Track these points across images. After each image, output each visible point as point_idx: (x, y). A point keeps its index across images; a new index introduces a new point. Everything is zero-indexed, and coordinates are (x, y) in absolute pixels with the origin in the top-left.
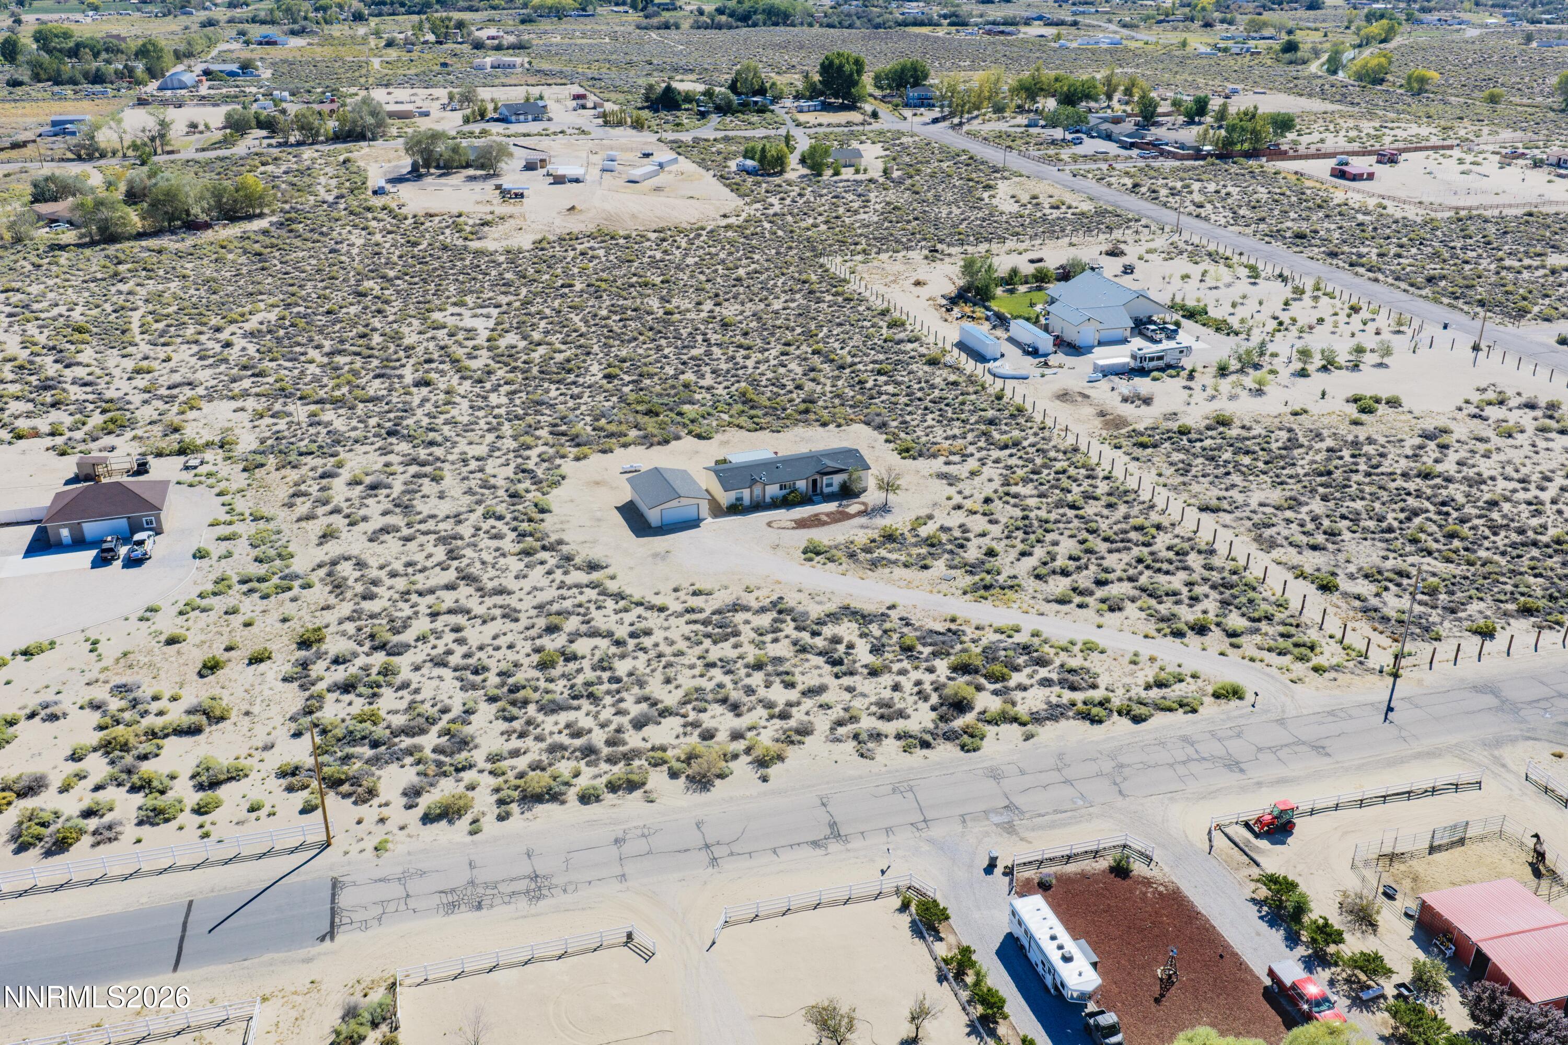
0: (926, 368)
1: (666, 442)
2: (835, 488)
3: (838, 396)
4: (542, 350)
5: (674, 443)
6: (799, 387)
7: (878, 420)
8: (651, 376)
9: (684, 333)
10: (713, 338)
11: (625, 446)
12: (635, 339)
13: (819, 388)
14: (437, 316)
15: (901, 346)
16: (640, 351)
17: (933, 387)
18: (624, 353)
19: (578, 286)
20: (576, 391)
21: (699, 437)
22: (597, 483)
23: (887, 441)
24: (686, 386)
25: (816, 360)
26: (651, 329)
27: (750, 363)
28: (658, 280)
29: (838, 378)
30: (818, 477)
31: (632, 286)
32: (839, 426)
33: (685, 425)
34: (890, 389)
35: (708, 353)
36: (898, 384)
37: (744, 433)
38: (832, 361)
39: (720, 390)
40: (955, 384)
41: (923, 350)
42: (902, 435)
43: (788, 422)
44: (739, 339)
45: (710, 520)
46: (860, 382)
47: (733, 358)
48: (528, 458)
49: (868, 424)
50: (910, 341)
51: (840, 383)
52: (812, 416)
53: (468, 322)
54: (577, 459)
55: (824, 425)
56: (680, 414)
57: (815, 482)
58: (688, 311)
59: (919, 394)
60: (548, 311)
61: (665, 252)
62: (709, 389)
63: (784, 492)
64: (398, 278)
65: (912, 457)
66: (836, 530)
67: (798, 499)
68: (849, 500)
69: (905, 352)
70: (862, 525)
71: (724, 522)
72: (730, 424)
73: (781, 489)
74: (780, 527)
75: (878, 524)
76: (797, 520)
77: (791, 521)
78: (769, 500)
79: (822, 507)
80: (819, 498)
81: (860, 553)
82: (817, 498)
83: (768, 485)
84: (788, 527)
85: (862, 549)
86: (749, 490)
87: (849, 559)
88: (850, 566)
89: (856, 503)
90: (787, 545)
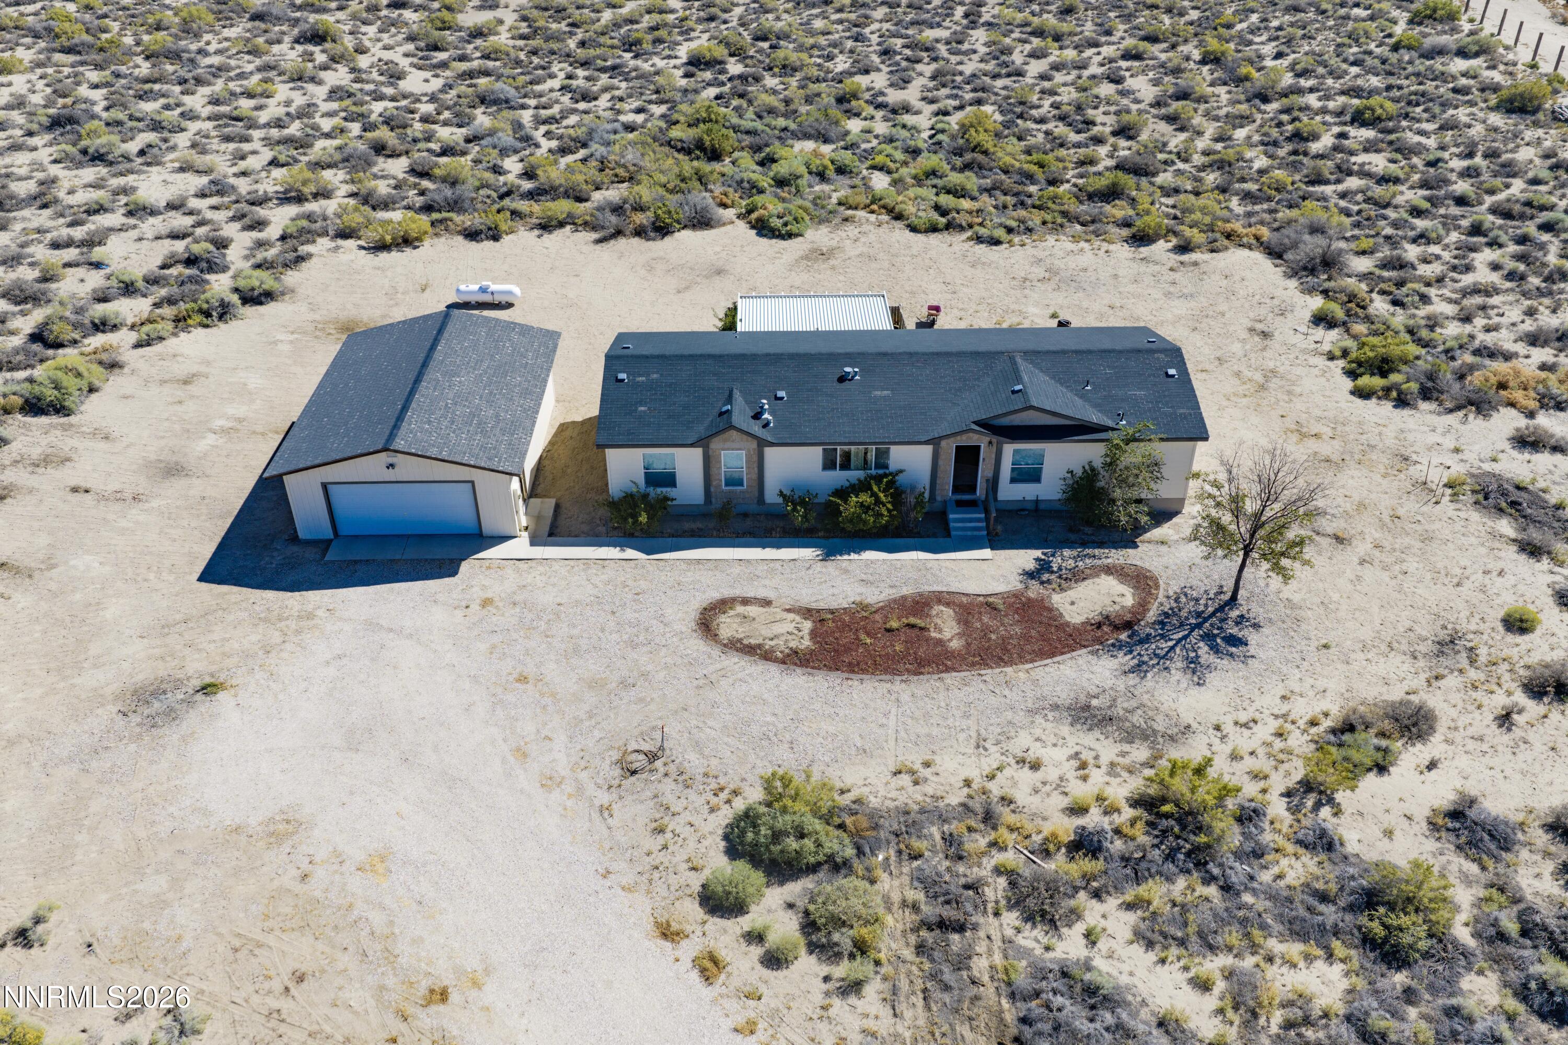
0: (1496, 119)
1: (662, 230)
2: (1044, 489)
3: (1221, 165)
5: (685, 237)
6: (1125, 131)
7: (1312, 245)
8: (788, 70)
10: (990, 13)
11: (546, 226)
12: (827, 2)
13: (1177, 141)
15: (1438, 64)
16: (818, 24)
17: (1509, 170)
18: (785, 22)
20: (602, 82)
21: (763, 228)
23: (1321, 320)
24: (847, 98)
25: (1204, 76)
27: (1036, 67)
29: (1244, 120)
30: (982, 440)
32: (1184, 248)
33: (753, 190)
34: (1378, 162)
35: (957, 39)
36: (1404, 151)
37: (899, 234)
38: (1241, 80)
39: (921, 117)
41: (1496, 76)
42: (1380, 306)
43: (1035, 218)
44: (1050, 20)
46: (1297, 136)
47: (1008, 51)
48: (258, 225)
49: (1275, 253)
50: (1462, 53)
51: (1240, 134)
52: (1119, 210)
54: (382, 246)
55: (1142, 238)
56: (769, 161)
57: (969, 455)
59: (1462, 187)
62: (896, 111)
63: (839, 477)
65: (1394, 394)
66: (958, 713)
67: (879, 515)
68: (1087, 551)
69: (1442, 77)
70: (1087, 707)
71: (556, 566)
72: (876, 204)
73: (829, 464)
74: (740, 641)
75: (1160, 718)
76: (832, 612)
77: (807, 613)
78: (771, 496)
79: (964, 564)
80: (979, 520)
81: (997, 914)
82: (971, 520)
83: (772, 444)
84: (772, 643)
85: (1013, 881)
86: (698, 452)
87: (920, 949)
88: (895, 1015)
89: (1109, 570)
90: (694, 763)
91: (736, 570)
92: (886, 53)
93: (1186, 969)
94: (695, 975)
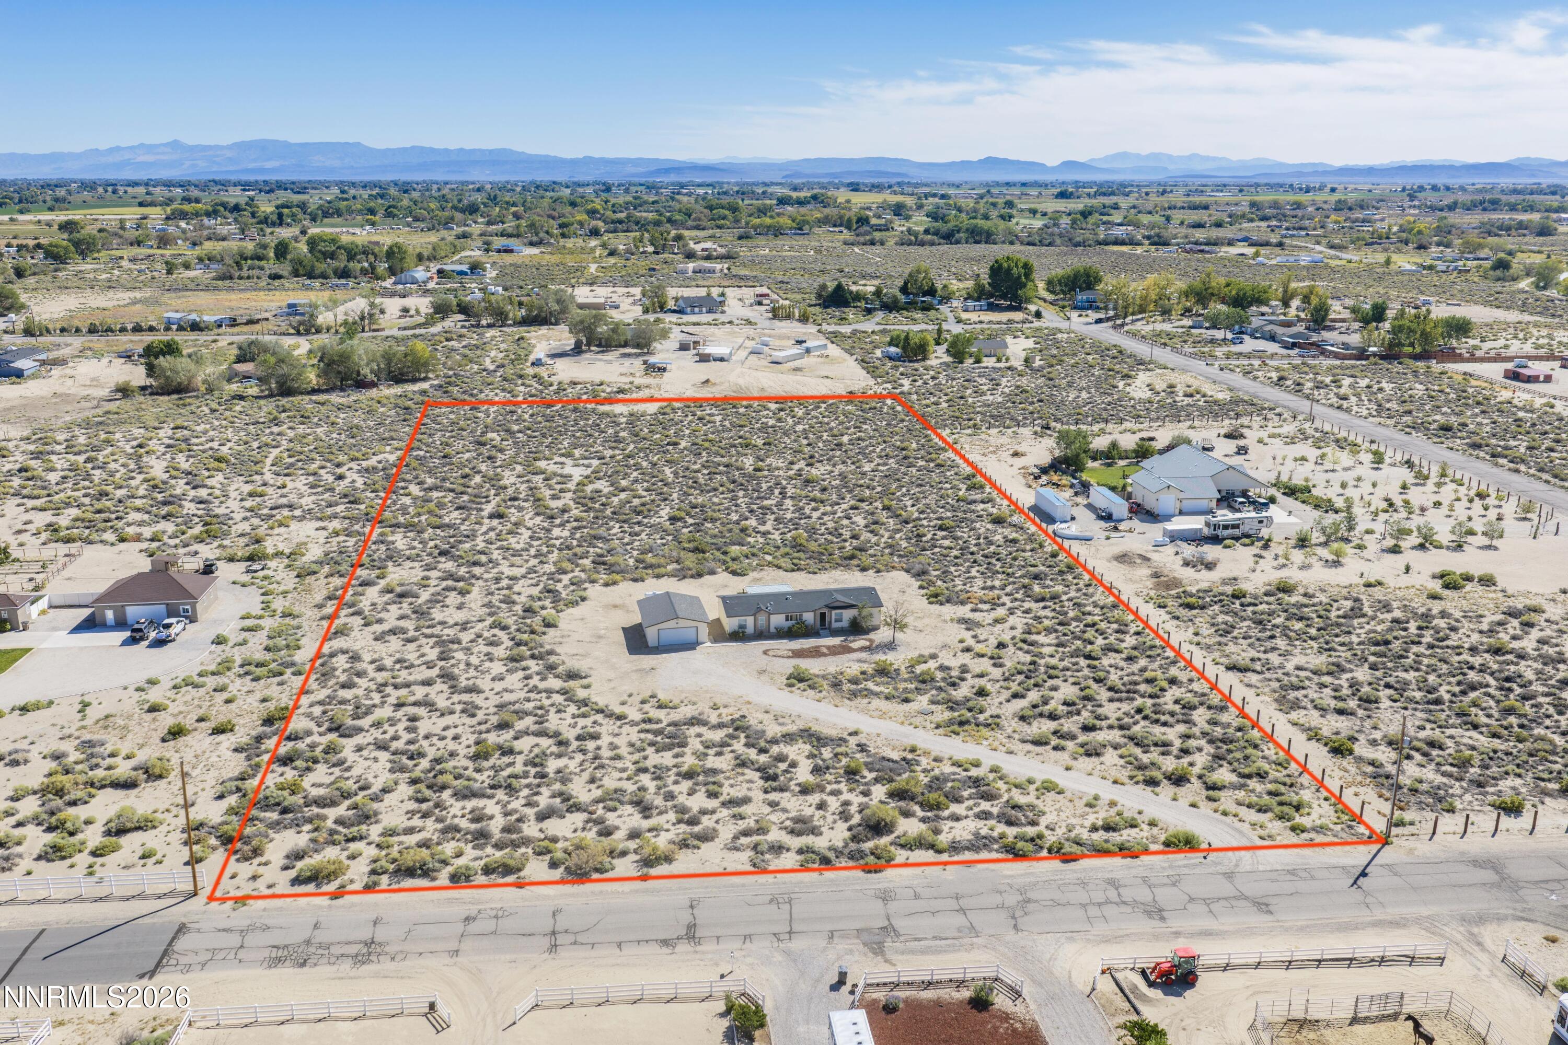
0: (990, 526)
1: (699, 575)
2: (845, 623)
3: (890, 546)
4: (623, 496)
5: (707, 577)
6: (854, 537)
7: (920, 568)
8: (713, 520)
9: (764, 486)
10: (790, 491)
11: (658, 576)
12: (715, 490)
13: (874, 539)
14: (542, 464)
15: (973, 507)
16: (715, 500)
17: (991, 543)
18: (700, 500)
19: (683, 444)
20: (637, 528)
21: (734, 573)
22: (616, 607)
23: (921, 587)
24: (743, 530)
25: (883, 516)
26: (734, 482)
27: (815, 515)
28: (760, 442)
29: (899, 531)
30: (826, 610)
31: (734, 446)
32: (878, 571)
33: (724, 562)
34: (947, 543)
35: (779, 505)
36: (956, 538)
37: (781, 573)
38: (898, 516)
39: (776, 536)
40: (1014, 541)
41: (995, 511)
42: (939, 583)
43: (828, 566)
44: (818, 494)
45: (708, 644)
46: (918, 536)
47: (802, 508)
48: (560, 581)
49: (907, 571)
50: (983, 502)
51: (898, 536)
52: (855, 562)
53: (567, 470)
54: (606, 585)
55: (864, 569)
56: (725, 553)
57: (823, 615)
58: (778, 469)
59: (974, 549)
60: (645, 464)
61: (779, 420)
62: (765, 534)
63: (790, 623)
64: (520, 431)
65: (940, 602)
66: (832, 662)
67: (802, 631)
68: (857, 636)
69: (973, 511)
71: (721, 647)
72: (770, 564)
73: (787, 619)
74: (775, 656)
76: (798, 650)
77: (791, 651)
78: (772, 630)
79: (824, 641)
80: (825, 631)
83: (774, 616)
84: (784, 655)
85: (849, 681)
86: (752, 619)
89: (863, 639)
90: (775, 672)
91: (767, 645)
92: (752, 511)
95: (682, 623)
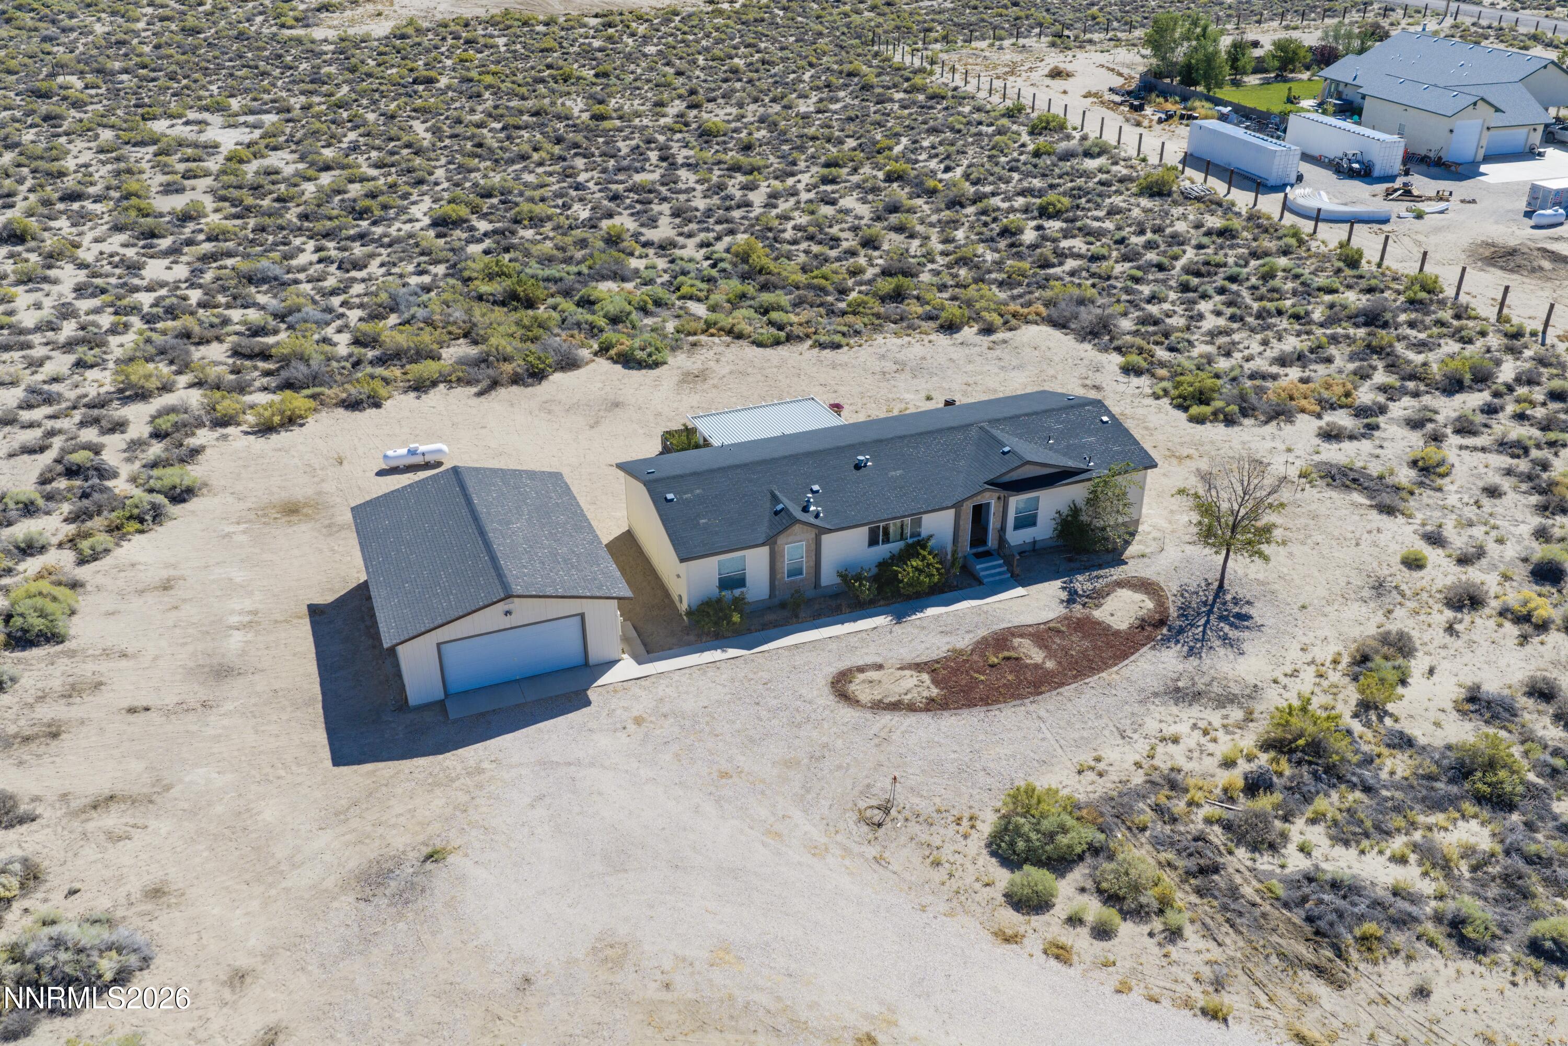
0: (1145, 202)
1: (537, 375)
2: (1044, 529)
3: (963, 261)
4: (326, 179)
5: (557, 377)
6: (870, 243)
7: (1088, 315)
8: (536, 222)
9: (624, 147)
10: (681, 155)
11: (420, 387)
12: (524, 157)
13: (915, 246)
14: (160, 126)
15: (1075, 164)
16: (529, 178)
17: (1177, 240)
18: (496, 179)
19: (443, 82)
20: (358, 250)
21: (627, 361)
22: (291, 510)
23: (1128, 370)
24: (613, 240)
25: (898, 192)
26: (559, 141)
27: (757, 198)
28: (589, 74)
29: (955, 224)
30: (991, 499)
31: (542, 81)
32: (988, 329)
33: (593, 330)
34: (1078, 244)
35: (669, 180)
36: (1093, 234)
38: (932, 192)
39: (690, 250)
40: (1224, 233)
41: (1120, 170)
42: (1162, 353)
43: (858, 322)
45: (627, 668)
46: (1005, 232)
47: (721, 187)
48: (119, 427)
49: (1060, 324)
50: (1088, 154)
51: (960, 234)
52: (914, 308)
53: (213, 133)
54: (266, 429)
55: (950, 328)
56: (587, 303)
57: (980, 513)
58: (638, 115)
59: (1152, 257)
60: (371, 117)
61: (610, 39)
62: (664, 247)
63: (883, 550)
64: (126, 71)
65: (1221, 417)
66: (1092, 716)
67: (931, 576)
68: (1095, 573)
69: (1087, 174)
70: (1178, 690)
71: (676, 677)
72: (709, 327)
73: (873, 542)
74: (880, 701)
75: (1232, 684)
76: (937, 662)
77: (918, 667)
78: (826, 579)
79: (1011, 603)
80: (1000, 566)
81: (1231, 853)
82: (994, 567)
83: (830, 531)
84: (909, 697)
85: (1228, 827)
86: (765, 550)
87: (1199, 892)
88: (1220, 945)
89: (1120, 584)
90: (924, 806)
91: (834, 646)
92: (615, 198)
93: (1381, 852)
94: (1053, 962)
95: (524, 611)
